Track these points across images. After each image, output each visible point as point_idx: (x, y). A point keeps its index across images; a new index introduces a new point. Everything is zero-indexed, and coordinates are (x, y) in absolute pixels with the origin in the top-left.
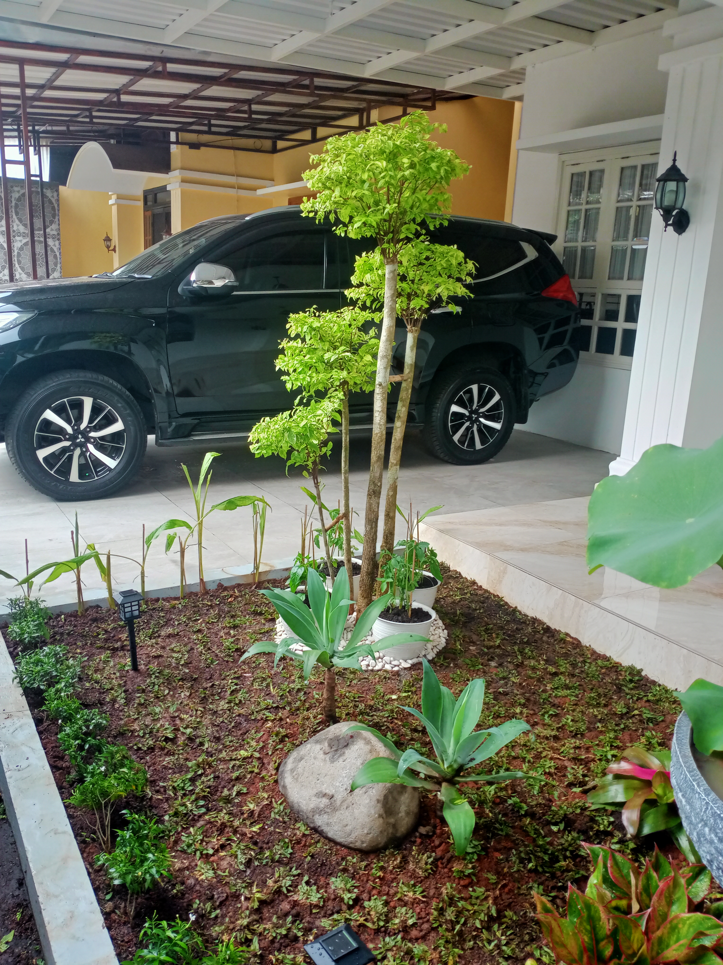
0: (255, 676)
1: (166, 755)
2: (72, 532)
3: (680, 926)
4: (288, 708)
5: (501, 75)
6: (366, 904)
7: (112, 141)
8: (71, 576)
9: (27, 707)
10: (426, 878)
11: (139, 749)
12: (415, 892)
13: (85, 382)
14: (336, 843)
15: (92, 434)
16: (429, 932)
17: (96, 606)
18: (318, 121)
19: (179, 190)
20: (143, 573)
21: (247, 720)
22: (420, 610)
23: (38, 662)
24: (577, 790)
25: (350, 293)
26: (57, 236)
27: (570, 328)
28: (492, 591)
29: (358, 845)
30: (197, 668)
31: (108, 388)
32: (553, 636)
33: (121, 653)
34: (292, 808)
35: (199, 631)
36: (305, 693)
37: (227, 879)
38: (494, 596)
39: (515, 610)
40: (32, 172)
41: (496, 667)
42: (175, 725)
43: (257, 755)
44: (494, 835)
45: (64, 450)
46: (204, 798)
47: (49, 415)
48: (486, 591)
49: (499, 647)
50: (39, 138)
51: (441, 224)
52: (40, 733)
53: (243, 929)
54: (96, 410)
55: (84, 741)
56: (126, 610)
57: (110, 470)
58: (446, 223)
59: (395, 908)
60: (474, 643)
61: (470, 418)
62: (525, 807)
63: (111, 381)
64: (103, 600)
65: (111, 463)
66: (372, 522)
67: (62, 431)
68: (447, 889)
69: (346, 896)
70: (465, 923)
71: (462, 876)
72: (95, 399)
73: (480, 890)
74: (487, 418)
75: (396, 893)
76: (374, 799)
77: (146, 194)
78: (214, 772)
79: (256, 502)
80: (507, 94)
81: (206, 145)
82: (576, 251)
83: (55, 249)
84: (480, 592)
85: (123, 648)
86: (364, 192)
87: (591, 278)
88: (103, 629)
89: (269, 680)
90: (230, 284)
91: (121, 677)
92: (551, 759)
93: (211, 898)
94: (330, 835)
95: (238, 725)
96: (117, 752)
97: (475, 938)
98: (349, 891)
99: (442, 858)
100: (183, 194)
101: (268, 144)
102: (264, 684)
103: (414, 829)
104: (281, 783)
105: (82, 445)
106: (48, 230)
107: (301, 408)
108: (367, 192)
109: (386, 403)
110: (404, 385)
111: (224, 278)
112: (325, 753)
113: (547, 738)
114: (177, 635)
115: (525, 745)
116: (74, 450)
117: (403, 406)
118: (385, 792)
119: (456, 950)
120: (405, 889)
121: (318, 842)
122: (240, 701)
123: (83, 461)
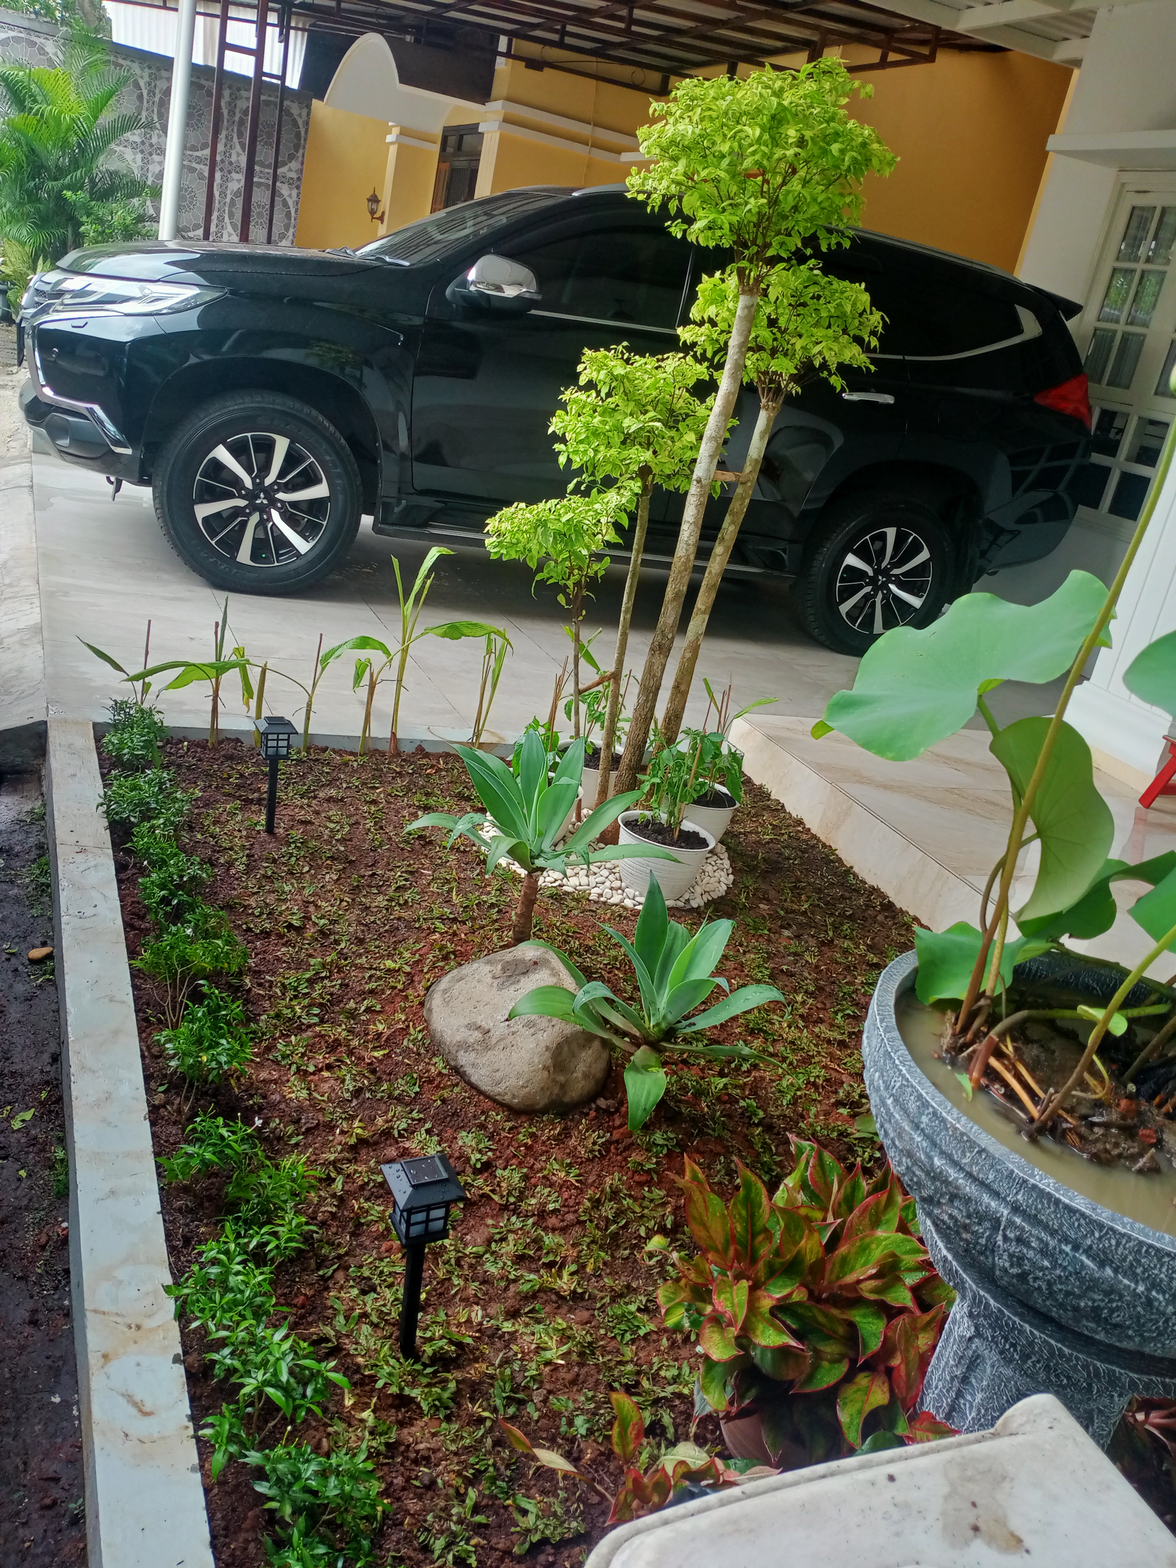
0: (437, 874)
1: (284, 945)
2: (217, 624)
3: (874, 1246)
4: (469, 924)
5: (1056, 17)
6: (499, 1172)
7: (408, 38)
8: (207, 687)
9: (109, 844)
10: (588, 1160)
11: (249, 930)
12: (568, 1173)
13: (284, 413)
14: (480, 1092)
15: (281, 496)
16: (573, 1225)
17: (235, 740)
18: (741, 52)
19: (498, 135)
20: (309, 706)
21: (409, 927)
22: (695, 834)
23: (134, 788)
24: (844, 1111)
25: (685, 334)
26: (296, 183)
27: (1073, 463)
28: (823, 839)
29: (507, 1098)
30: (358, 849)
31: (313, 428)
32: (894, 918)
33: (254, 808)
34: (433, 1037)
35: (374, 802)
36: (499, 911)
37: (324, 1105)
38: (824, 845)
39: (849, 871)
40: (266, 69)
41: (789, 938)
42: (306, 912)
43: (407, 969)
44: (701, 1133)
45: (236, 512)
46: (321, 1006)
47: (222, 454)
48: (814, 837)
49: (804, 913)
50: (290, 14)
51: (839, 244)
52: (120, 882)
53: (327, 1164)
54: (291, 459)
55: (173, 895)
56: (270, 744)
57: (298, 555)
58: (847, 244)
59: (536, 1186)
60: (769, 901)
61: (873, 581)
62: (761, 1114)
63: (321, 418)
64: (247, 732)
65: (302, 545)
66: (650, 691)
67: (236, 481)
68: (611, 1181)
69: (475, 1157)
70: (625, 1227)
71: (639, 1168)
72: (292, 442)
73: (658, 1193)
74: (901, 586)
75: (542, 1170)
76: (543, 1045)
77: (448, 132)
78: (343, 979)
79: (493, 636)
80: (1062, 53)
81: (552, 65)
82: (1112, 340)
83: (290, 202)
84: (804, 837)
85: (259, 801)
86: (719, 172)
87: (1127, 387)
88: (238, 771)
89: (454, 884)
90: (527, 295)
91: (247, 837)
92: (825, 1067)
93: (297, 1121)
94: (474, 1079)
95: (394, 930)
96: (212, 917)
97: (633, 1247)
98: (480, 1151)
99: (617, 1142)
100: (504, 143)
101: (654, 78)
102: (446, 888)
103: (592, 1098)
104: (427, 1005)
105: (263, 510)
106: (279, 171)
107: (576, 498)
108: (723, 174)
109: (702, 511)
110: (739, 490)
111: (521, 285)
112: (494, 978)
113: (829, 1042)
114: (342, 800)
115: (792, 1043)
116: (250, 514)
117: (733, 522)
118: (559, 1039)
119: (603, 1254)
120: (556, 1166)
121: (457, 1085)
122: (406, 902)
123: (261, 535)
